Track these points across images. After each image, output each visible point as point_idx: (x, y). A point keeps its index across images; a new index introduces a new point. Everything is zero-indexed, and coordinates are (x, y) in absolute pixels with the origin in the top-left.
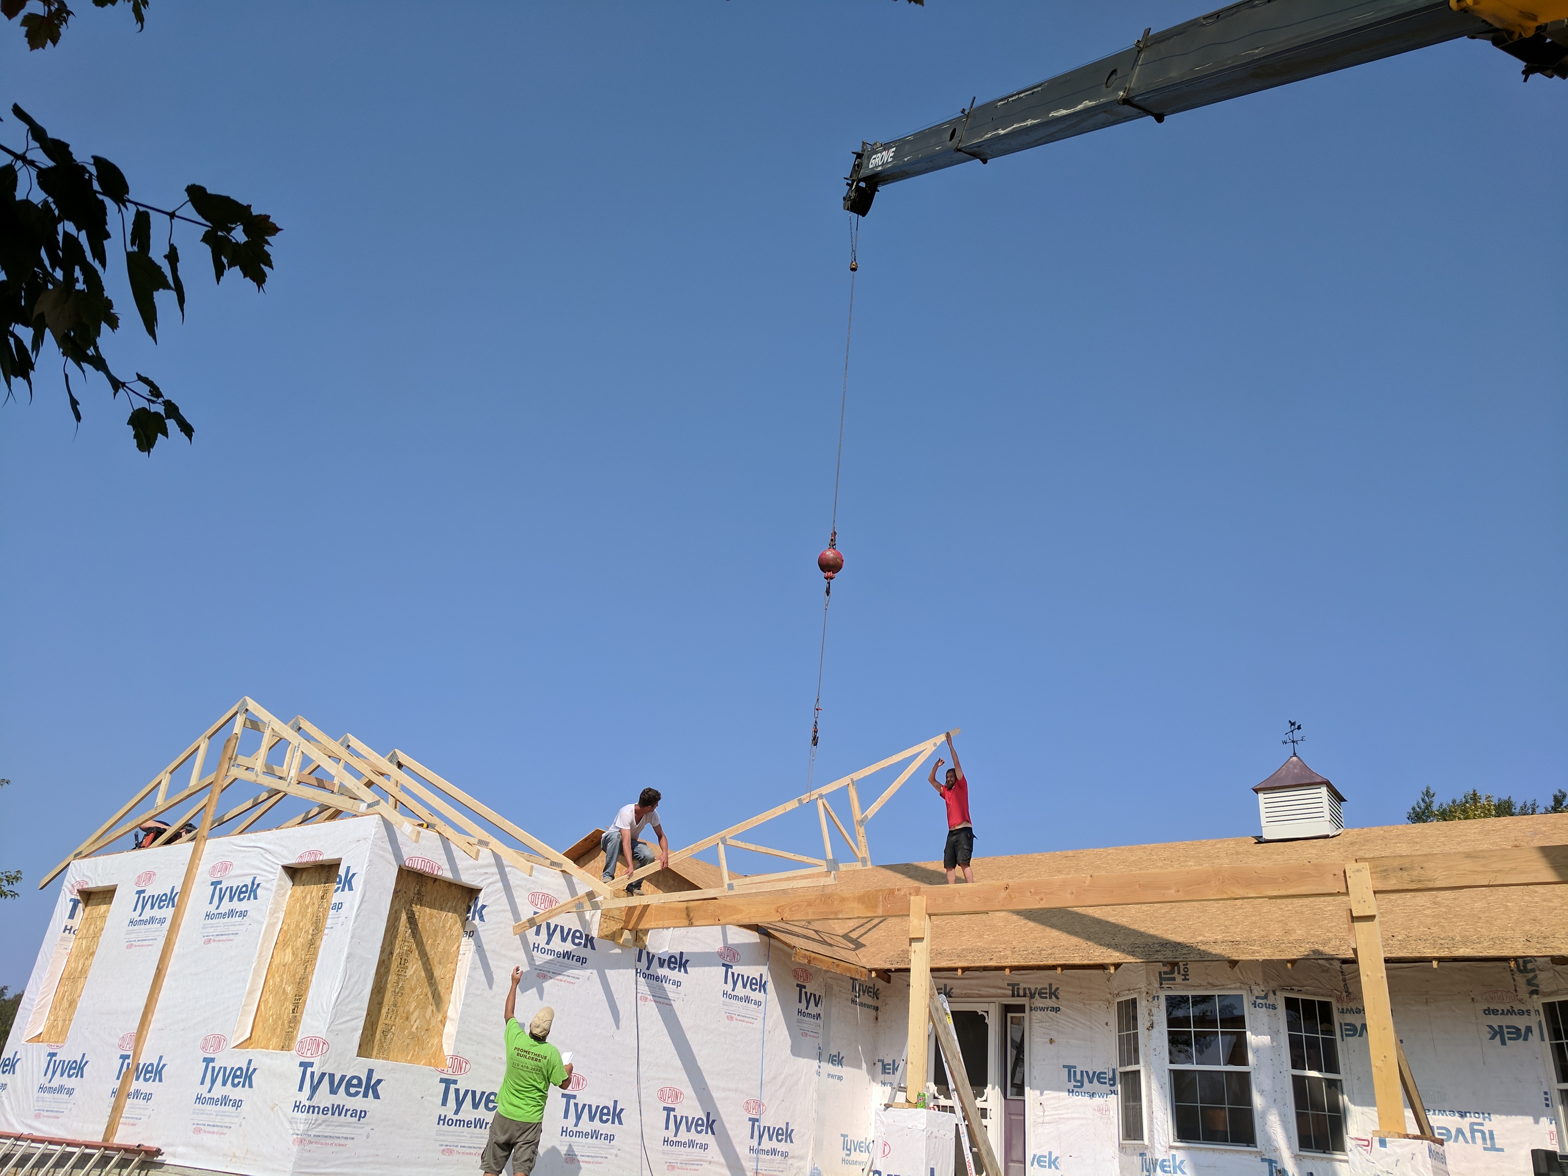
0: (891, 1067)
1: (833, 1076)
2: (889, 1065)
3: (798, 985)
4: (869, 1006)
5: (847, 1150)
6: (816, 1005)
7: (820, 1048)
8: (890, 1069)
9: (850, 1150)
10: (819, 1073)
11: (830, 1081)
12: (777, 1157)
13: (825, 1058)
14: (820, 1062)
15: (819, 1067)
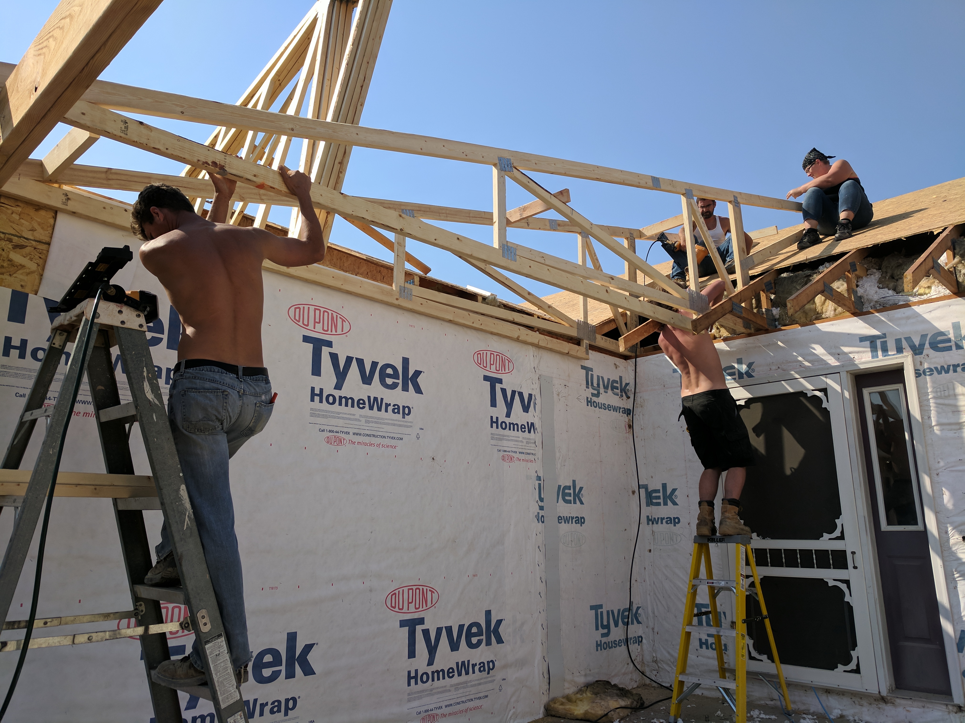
0: (661, 494)
1: (567, 520)
2: (657, 491)
3: (486, 378)
4: (615, 409)
5: (603, 627)
6: (526, 409)
7: (539, 478)
8: (659, 497)
9: (608, 627)
10: (541, 519)
11: (564, 527)
12: (471, 676)
13: (550, 494)
14: (541, 500)
15: (541, 508)
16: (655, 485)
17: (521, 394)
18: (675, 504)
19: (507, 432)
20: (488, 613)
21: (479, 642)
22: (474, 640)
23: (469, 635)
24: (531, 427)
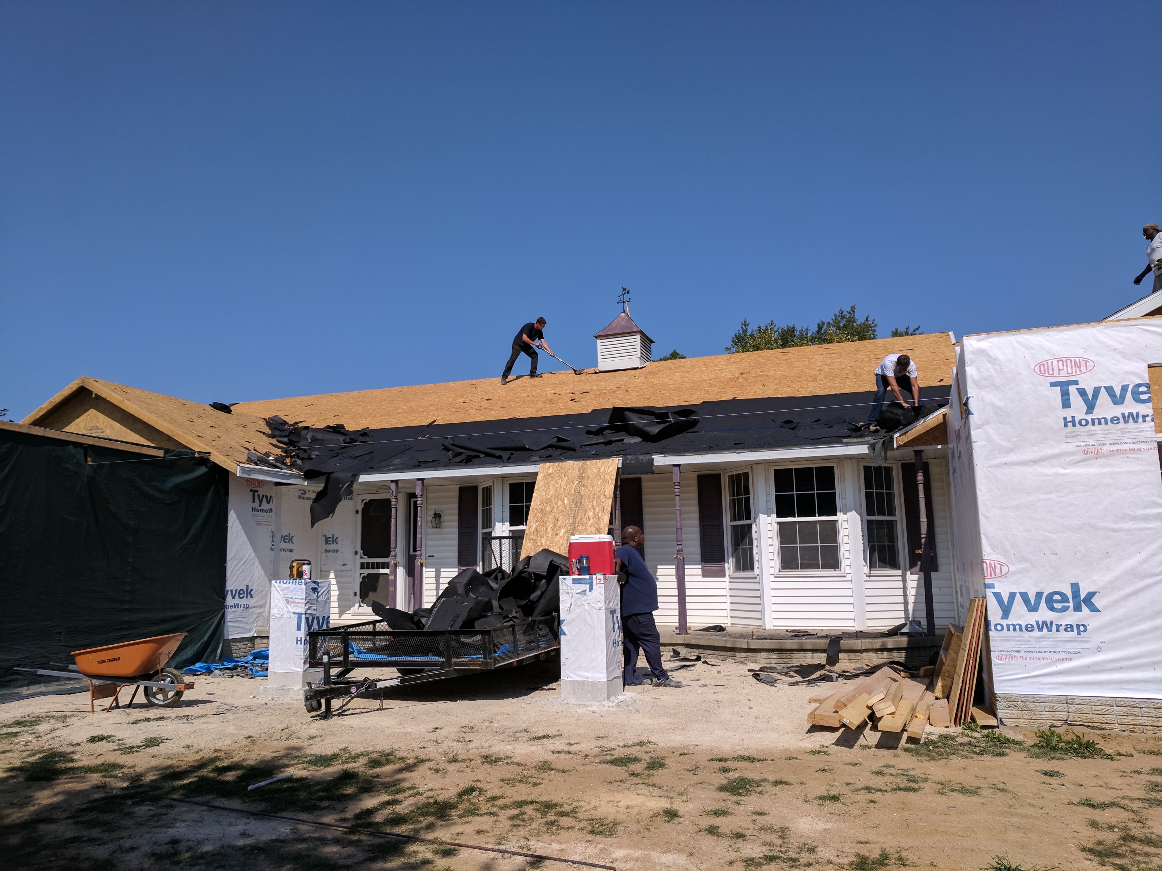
1: (285, 550)
2: (330, 538)
3: (251, 491)
6: (268, 503)
7: (273, 532)
8: (330, 541)
10: (272, 550)
11: (283, 553)
12: (239, 609)
13: (277, 539)
14: (273, 541)
15: (273, 545)
16: (329, 535)
17: (266, 496)
18: (337, 543)
19: (259, 513)
20: (247, 586)
21: (243, 597)
22: (241, 596)
23: (239, 594)
24: (270, 510)
